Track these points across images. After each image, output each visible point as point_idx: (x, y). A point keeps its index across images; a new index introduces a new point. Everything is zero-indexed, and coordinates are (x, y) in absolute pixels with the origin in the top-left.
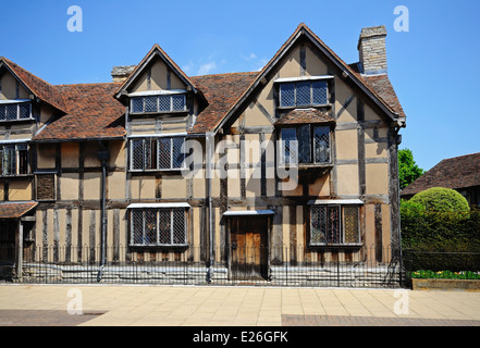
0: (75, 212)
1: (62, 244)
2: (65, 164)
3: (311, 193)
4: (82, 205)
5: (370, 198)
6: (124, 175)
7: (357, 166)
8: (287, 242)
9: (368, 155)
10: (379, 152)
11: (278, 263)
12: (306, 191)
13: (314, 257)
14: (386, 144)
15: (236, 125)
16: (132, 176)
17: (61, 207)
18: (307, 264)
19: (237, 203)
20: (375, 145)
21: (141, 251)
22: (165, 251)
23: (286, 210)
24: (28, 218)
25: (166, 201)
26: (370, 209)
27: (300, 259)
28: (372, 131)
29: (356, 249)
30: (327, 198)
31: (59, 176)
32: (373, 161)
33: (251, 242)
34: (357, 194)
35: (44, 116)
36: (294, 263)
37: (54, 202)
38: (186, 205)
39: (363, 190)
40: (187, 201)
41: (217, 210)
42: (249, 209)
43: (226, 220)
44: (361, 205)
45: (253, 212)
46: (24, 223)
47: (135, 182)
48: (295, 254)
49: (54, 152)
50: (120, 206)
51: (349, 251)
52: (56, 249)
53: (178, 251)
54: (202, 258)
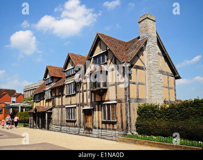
0: (58, 109)
2: (56, 94)
3: (103, 100)
4: (59, 107)
5: (118, 100)
6: (65, 96)
7: (115, 86)
8: (97, 119)
11: (95, 128)
13: (104, 126)
16: (67, 96)
17: (56, 107)
18: (102, 129)
21: (68, 122)
22: (72, 122)
23: (97, 106)
24: (49, 111)
25: (72, 105)
26: (119, 105)
29: (115, 123)
30: (107, 101)
31: (55, 98)
32: (119, 83)
33: (89, 118)
34: (115, 99)
35: (55, 80)
36: (99, 128)
38: (75, 106)
39: (117, 97)
40: (76, 104)
41: (82, 107)
42: (88, 106)
44: (116, 104)
45: (89, 108)
46: (48, 113)
47: (67, 99)
48: (99, 124)
49: (55, 91)
50: (64, 107)
51: (113, 124)
52: (55, 120)
53: (74, 122)
54: (79, 125)
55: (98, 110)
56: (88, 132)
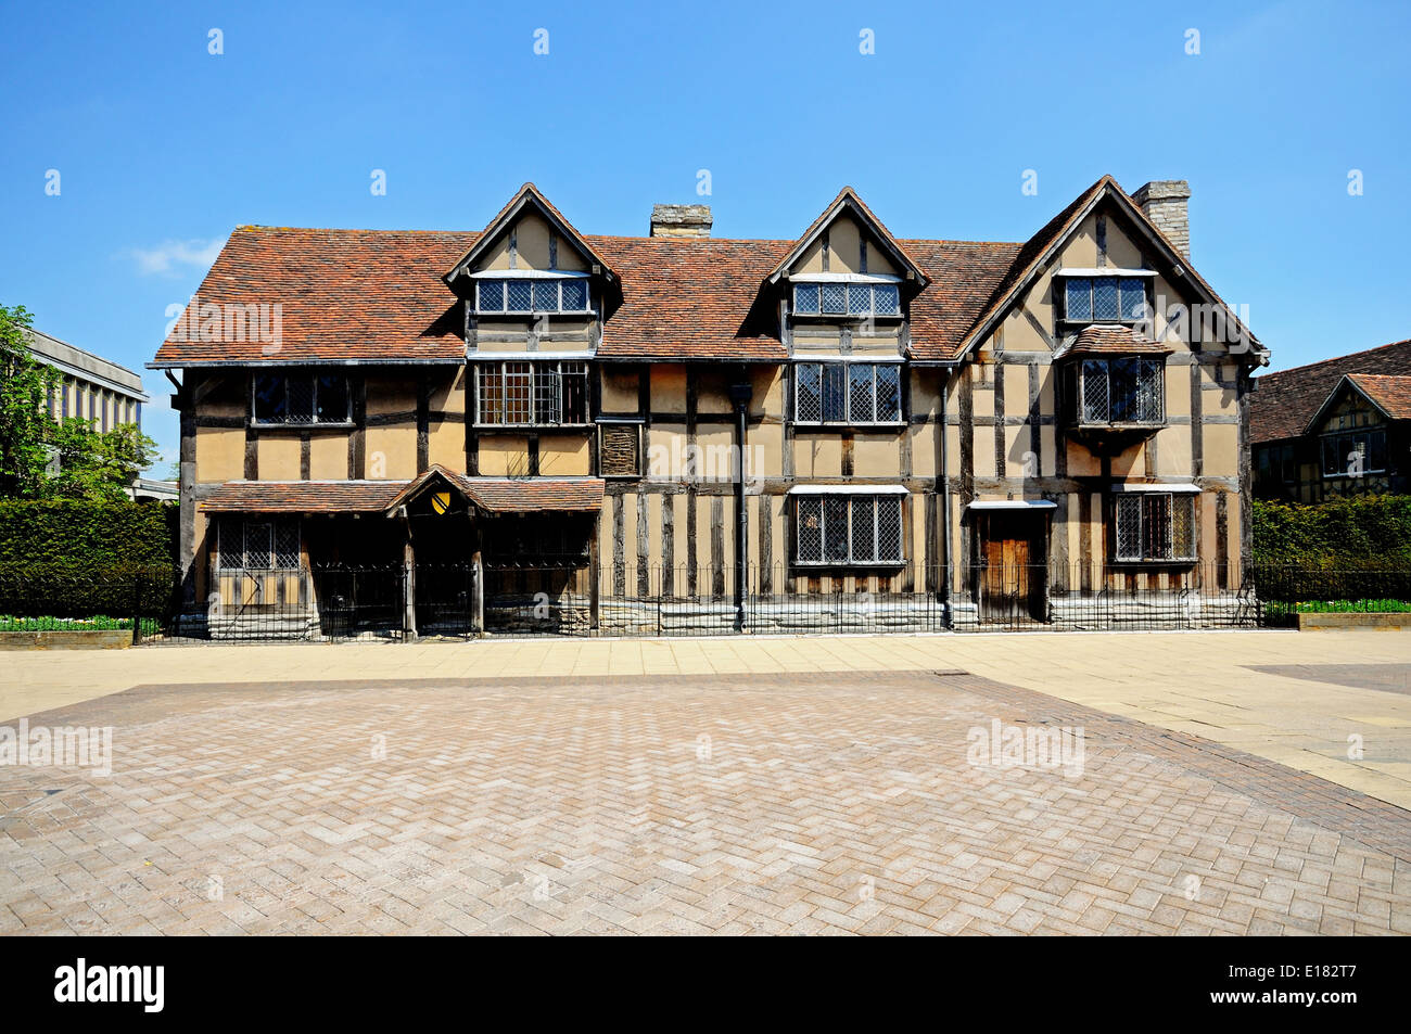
0: (681, 501)
1: (656, 564)
2: (657, 406)
3: (1115, 473)
4: (694, 486)
5: (1208, 483)
6: (779, 430)
7: (1189, 428)
8: (1074, 555)
9: (1206, 411)
10: (1225, 404)
11: (1062, 592)
12: (1106, 467)
13: (1120, 581)
14: (1234, 393)
15: (988, 346)
17: (652, 489)
18: (1107, 593)
19: (991, 487)
20: (1219, 393)
21: (814, 574)
22: (862, 574)
23: (1074, 500)
25: (862, 482)
26: (1209, 500)
27: (1097, 585)
28: (1212, 368)
29: (1187, 567)
30: (1140, 480)
31: (647, 426)
32: (1215, 420)
33: (1011, 556)
34: (1189, 474)
36: (1086, 591)
37: (637, 480)
38: (900, 489)
39: (1198, 470)
40: (902, 482)
41: (956, 500)
42: (1010, 497)
43: (971, 517)
44: (1196, 494)
45: (1020, 503)
47: (803, 446)
48: (1089, 577)
49: (635, 380)
50: (773, 490)
51: (1175, 571)
52: (643, 571)
53: (885, 574)
54: (930, 586)
55: (1085, 517)
56: (996, 614)
